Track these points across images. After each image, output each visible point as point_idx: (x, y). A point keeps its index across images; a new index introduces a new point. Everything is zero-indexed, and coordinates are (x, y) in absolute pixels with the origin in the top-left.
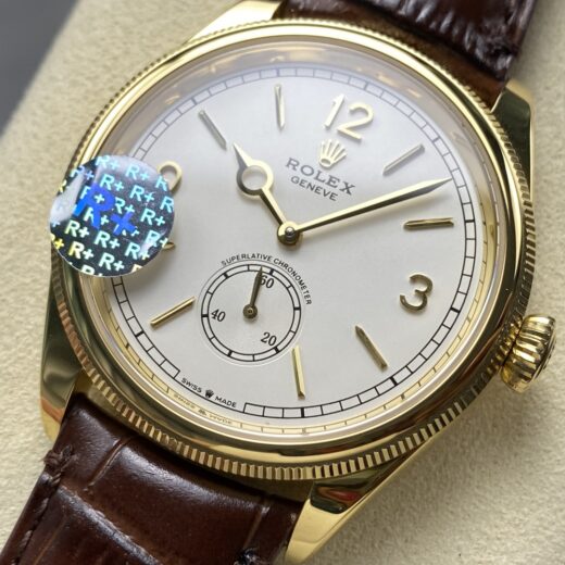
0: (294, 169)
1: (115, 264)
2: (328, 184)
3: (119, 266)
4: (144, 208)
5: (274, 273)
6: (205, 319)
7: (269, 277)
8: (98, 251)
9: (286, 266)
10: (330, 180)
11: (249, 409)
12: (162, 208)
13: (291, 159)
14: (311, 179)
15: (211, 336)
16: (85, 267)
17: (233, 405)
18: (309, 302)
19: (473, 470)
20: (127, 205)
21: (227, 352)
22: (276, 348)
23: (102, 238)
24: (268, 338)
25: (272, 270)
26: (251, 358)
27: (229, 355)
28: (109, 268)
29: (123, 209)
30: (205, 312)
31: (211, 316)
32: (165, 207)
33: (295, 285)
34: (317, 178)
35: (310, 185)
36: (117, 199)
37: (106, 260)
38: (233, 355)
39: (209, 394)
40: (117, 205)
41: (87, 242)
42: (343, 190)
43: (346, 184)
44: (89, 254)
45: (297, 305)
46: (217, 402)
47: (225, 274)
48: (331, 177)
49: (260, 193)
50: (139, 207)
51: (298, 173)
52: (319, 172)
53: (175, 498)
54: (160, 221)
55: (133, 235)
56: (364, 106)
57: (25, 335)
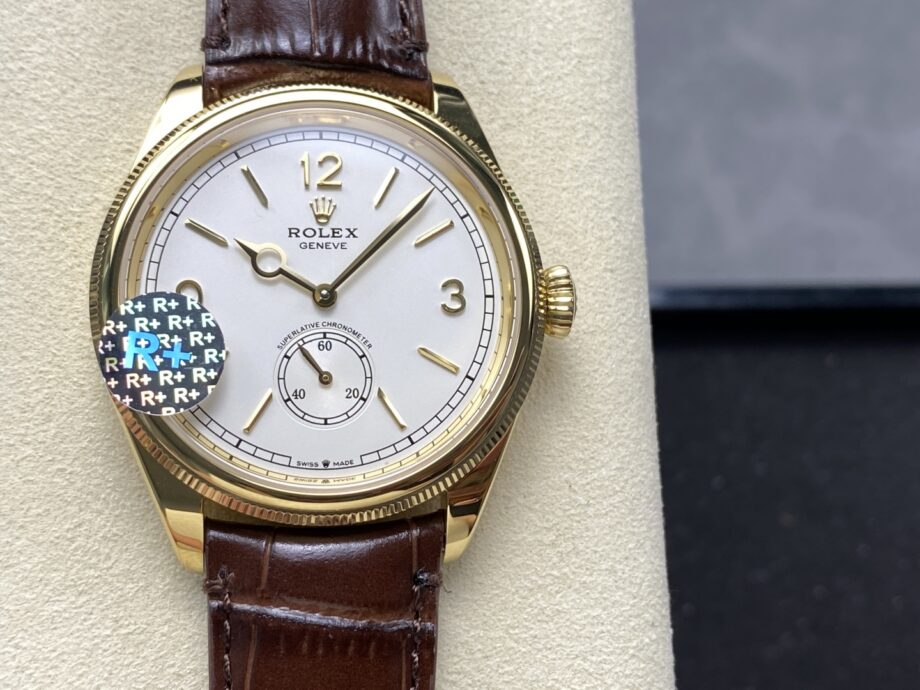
0: (297, 236)
1: (190, 395)
2: (333, 236)
3: (194, 394)
4: (188, 332)
5: (328, 335)
6: (289, 403)
7: (325, 341)
8: (168, 390)
9: (335, 324)
10: (334, 233)
11: (366, 459)
12: (204, 325)
13: (290, 229)
14: (316, 239)
15: (301, 415)
16: (165, 410)
17: (351, 462)
18: (370, 346)
19: (548, 414)
20: (171, 337)
21: (323, 421)
22: (362, 398)
23: (165, 377)
24: (351, 393)
25: (325, 334)
26: (345, 417)
27: (326, 423)
28: (186, 400)
29: (169, 342)
30: (286, 397)
31: (293, 398)
32: (207, 323)
33: (350, 337)
34: (321, 236)
35: (318, 244)
36: (160, 336)
37: (180, 394)
38: (329, 421)
39: (326, 464)
40: (162, 341)
41: (154, 386)
42: (348, 237)
43: (349, 230)
44: (161, 397)
45: (361, 354)
46: (337, 467)
47: (286, 356)
48: (333, 230)
49: (281, 271)
50: (183, 334)
51: (303, 239)
52: (321, 230)
53: (341, 563)
54: (210, 338)
55: (191, 361)
56: (329, 154)
57: (109, 494)
